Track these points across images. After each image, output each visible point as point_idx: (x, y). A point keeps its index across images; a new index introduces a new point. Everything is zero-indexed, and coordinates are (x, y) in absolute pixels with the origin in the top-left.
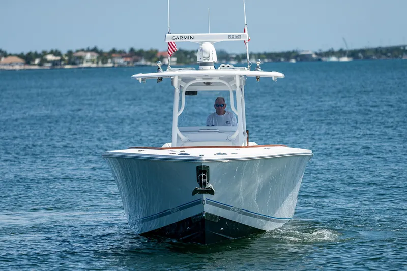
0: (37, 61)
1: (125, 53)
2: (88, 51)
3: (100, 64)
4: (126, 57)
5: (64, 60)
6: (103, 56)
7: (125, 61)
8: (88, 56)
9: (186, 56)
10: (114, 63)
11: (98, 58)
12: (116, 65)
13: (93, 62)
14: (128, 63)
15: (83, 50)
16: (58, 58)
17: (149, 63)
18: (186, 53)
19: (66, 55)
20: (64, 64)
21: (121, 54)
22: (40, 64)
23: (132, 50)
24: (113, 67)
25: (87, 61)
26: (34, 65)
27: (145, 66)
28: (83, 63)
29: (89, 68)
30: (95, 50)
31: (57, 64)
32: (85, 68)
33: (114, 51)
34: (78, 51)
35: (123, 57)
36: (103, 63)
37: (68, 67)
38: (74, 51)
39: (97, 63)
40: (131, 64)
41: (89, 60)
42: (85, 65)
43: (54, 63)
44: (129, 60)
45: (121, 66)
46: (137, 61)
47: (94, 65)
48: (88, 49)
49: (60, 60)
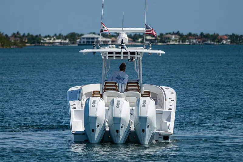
0: (140, 40)
1: (197, 36)
2: (174, 34)
3: (181, 43)
4: (198, 38)
5: (157, 39)
6: (183, 37)
7: (197, 41)
8: (173, 37)
9: (237, 38)
10: (190, 42)
11: (179, 39)
12: (191, 44)
13: (176, 41)
14: (199, 42)
15: (170, 33)
16: (154, 38)
17: (213, 43)
18: (237, 36)
19: (159, 37)
20: (158, 42)
21: (195, 36)
22: (141, 42)
23: (202, 34)
24: (190, 44)
25: (172, 41)
26: (138, 42)
27: (210, 44)
28: (170, 42)
29: (174, 45)
30: (178, 33)
31: (153, 42)
32: (171, 45)
33: (190, 34)
34: (167, 34)
35: (196, 39)
36: (183, 42)
37: (159, 44)
38: (164, 34)
39: (179, 42)
40: (200, 44)
41: (174, 41)
42: (171, 43)
43: (151, 41)
44: (199, 40)
45: (194, 44)
46: (205, 41)
47: (177, 43)
48: (173, 32)
49: (155, 40)
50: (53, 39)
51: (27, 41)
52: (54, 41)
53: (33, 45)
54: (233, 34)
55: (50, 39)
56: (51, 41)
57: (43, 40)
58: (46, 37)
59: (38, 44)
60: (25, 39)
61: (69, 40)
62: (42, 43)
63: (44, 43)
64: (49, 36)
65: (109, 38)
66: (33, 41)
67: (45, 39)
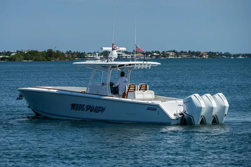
0: (149, 55)
1: (187, 53)
2: (171, 51)
3: (176, 57)
4: (187, 54)
5: (161, 55)
6: (177, 54)
7: (187, 56)
8: (171, 54)
9: (212, 54)
10: (182, 57)
11: (175, 55)
12: (183, 58)
13: (173, 56)
14: (188, 57)
15: (169, 51)
16: (159, 54)
17: (197, 57)
18: (212, 53)
19: (162, 53)
20: (161, 57)
21: (185, 53)
22: (151, 57)
23: (190, 51)
24: (182, 58)
25: (170, 56)
26: (148, 57)
27: (195, 58)
28: (169, 57)
29: (172, 58)
30: (174, 51)
31: (158, 57)
32: (169, 58)
33: (182, 52)
34: (167, 52)
35: (186, 55)
36: (177, 57)
37: (162, 58)
38: (165, 51)
39: (175, 57)
40: (189, 58)
41: (171, 56)
42: (170, 57)
43: (157, 56)
44: (188, 55)
45: (185, 58)
46: (192, 56)
47: (174, 58)
49: (159, 55)
50: (93, 55)
51: (76, 56)
52: (93, 56)
53: (80, 59)
54: (210, 52)
55: (91, 55)
56: (92, 56)
57: (87, 56)
58: (88, 54)
59: (83, 58)
60: (75, 55)
61: (104, 56)
62: (86, 58)
63: (87, 58)
64: (90, 53)
65: (129, 54)
66: (80, 56)
67: (88, 55)
